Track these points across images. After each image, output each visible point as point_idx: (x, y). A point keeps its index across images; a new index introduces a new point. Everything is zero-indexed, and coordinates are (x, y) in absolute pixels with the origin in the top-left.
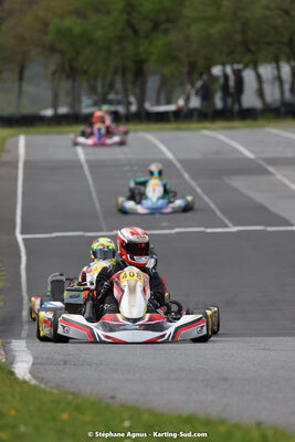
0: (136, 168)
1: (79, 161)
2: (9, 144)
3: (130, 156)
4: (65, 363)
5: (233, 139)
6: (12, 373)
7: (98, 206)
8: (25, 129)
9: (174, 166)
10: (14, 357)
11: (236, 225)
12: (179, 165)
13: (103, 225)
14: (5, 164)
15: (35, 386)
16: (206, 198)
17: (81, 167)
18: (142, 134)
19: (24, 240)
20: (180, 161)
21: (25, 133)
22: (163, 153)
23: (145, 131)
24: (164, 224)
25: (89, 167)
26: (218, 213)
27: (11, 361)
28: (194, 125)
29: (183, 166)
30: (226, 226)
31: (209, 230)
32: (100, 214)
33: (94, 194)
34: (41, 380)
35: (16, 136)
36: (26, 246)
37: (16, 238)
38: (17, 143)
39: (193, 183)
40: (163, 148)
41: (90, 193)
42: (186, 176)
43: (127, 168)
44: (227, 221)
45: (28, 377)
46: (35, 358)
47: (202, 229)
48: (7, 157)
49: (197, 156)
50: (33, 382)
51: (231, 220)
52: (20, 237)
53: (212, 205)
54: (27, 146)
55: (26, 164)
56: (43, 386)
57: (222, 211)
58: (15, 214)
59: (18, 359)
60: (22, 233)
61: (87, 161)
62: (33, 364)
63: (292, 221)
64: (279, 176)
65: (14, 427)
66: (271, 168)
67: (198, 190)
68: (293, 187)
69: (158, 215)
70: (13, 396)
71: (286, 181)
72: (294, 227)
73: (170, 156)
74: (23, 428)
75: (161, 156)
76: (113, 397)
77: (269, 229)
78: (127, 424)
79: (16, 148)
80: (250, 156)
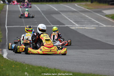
0: (32, 12)
1: (19, 11)
2: (5, 7)
5: (53, 6)
6: (3, 57)
9: (40, 12)
10: (3, 53)
11: (53, 25)
12: (41, 12)
13: (24, 25)
14: (4, 11)
15: (7, 60)
16: (47, 19)
19: (7, 27)
23: (34, 4)
26: (49, 22)
28: (45, 3)
30: (51, 25)
32: (24, 22)
34: (9, 58)
35: (6, 5)
36: (8, 29)
37: (5, 27)
39: (44, 16)
40: (38, 8)
42: (43, 14)
45: (6, 57)
46: (8, 53)
48: (4, 9)
49: (45, 10)
50: (7, 59)
52: (6, 27)
54: (8, 7)
55: (8, 11)
58: (5, 22)
59: (4, 53)
60: (7, 26)
61: (21, 11)
62: (7, 55)
63: (65, 24)
64: (63, 15)
65: (2, 68)
66: (61, 13)
67: (45, 17)
68: (66, 17)
69: (36, 22)
70: (2, 62)
71: (64, 16)
72: (66, 26)
73: (39, 10)
74: (4, 69)
75: (37, 10)
76: (24, 62)
77: (60, 26)
78: (26, 68)
79: (6, 8)
80: (57, 10)
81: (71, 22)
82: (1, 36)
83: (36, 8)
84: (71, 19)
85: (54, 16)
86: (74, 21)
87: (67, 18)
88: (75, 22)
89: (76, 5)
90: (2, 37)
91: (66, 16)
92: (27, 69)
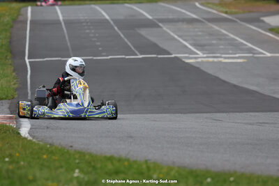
0: (89, 24)
1: (59, 20)
2: (23, 11)
3: (86, 18)
4: (48, 128)
6: (19, 133)
7: (69, 44)
8: (31, 3)
9: (110, 23)
10: (21, 125)
11: (141, 54)
12: (112, 22)
13: (72, 55)
14: (21, 22)
15: (30, 140)
16: (126, 40)
17: (61, 23)
18: (93, 6)
19: (29, 62)
20: (112, 20)
21: (31, 6)
22: (103, 16)
23: (94, 4)
24: (104, 54)
25: (65, 23)
26: (133, 48)
27: (19, 127)
29: (114, 23)
30: (137, 55)
31: (127, 57)
32: (70, 48)
33: (67, 38)
34: (34, 137)
35: (27, 6)
36: (30, 65)
37: (25, 61)
38: (27, 10)
39: (119, 32)
40: (104, 13)
41: (65, 37)
42: (116, 28)
43: (84, 24)
44: (137, 52)
45: (27, 135)
46: (32, 125)
47: (123, 56)
48: (21, 18)
50: (30, 138)
51: (139, 52)
52: (27, 61)
53: (129, 44)
54: (32, 12)
55: (31, 22)
56: (34, 140)
57: (134, 47)
58: (25, 48)
59: (23, 126)
60: (29, 58)
61: (64, 20)
62: (31, 129)
63: (171, 52)
64: (165, 28)
65: (17, 162)
66: (160, 24)
67: (122, 36)
68: (172, 34)
69: (100, 49)
70: (18, 146)
71: (168, 31)
72: (173, 56)
73: (107, 17)
74: (22, 163)
75: (103, 18)
76: (71, 147)
77: (159, 56)
78: (77, 161)
79: (27, 13)
80: (150, 17)
81: (186, 47)
82: (14, 84)
83: (101, 13)
84: (185, 40)
85: (143, 32)
86: (191, 44)
87: (176, 37)
88: (195, 45)
89: (197, 4)
90: (16, 86)
91: (173, 32)
92: (78, 163)
